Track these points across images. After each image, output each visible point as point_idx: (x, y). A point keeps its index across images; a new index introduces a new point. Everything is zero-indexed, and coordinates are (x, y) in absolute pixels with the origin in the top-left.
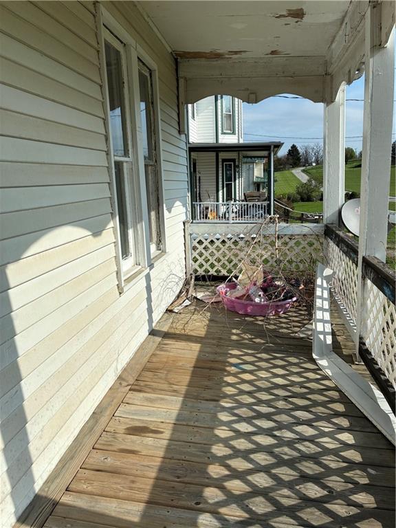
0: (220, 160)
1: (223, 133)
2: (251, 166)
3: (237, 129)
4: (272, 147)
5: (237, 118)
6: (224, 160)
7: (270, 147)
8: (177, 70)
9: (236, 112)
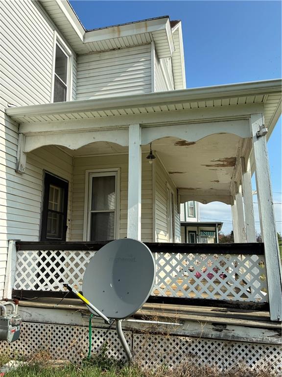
0: (187, 231)
1: (189, 217)
2: (206, 239)
3: (196, 215)
4: (217, 225)
5: (196, 209)
6: (189, 232)
7: (215, 224)
8: (178, 193)
9: (196, 206)
